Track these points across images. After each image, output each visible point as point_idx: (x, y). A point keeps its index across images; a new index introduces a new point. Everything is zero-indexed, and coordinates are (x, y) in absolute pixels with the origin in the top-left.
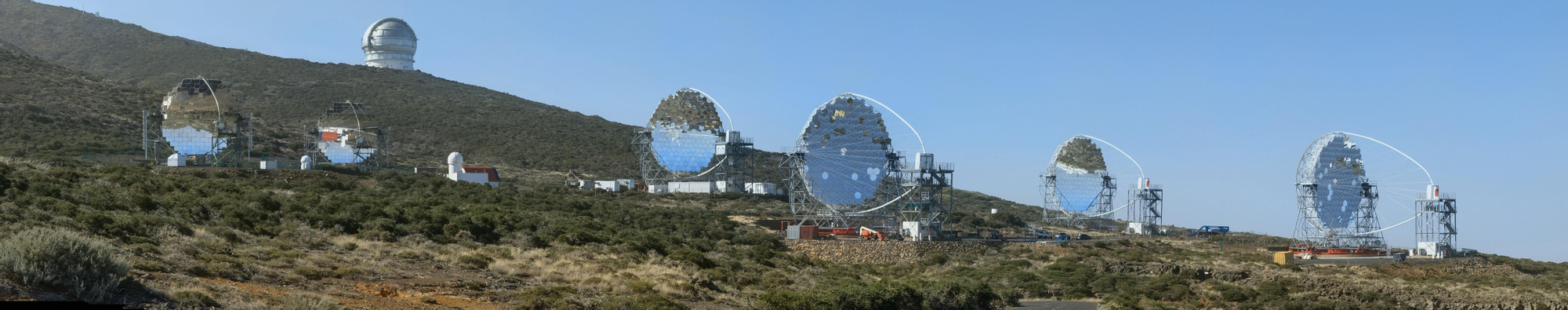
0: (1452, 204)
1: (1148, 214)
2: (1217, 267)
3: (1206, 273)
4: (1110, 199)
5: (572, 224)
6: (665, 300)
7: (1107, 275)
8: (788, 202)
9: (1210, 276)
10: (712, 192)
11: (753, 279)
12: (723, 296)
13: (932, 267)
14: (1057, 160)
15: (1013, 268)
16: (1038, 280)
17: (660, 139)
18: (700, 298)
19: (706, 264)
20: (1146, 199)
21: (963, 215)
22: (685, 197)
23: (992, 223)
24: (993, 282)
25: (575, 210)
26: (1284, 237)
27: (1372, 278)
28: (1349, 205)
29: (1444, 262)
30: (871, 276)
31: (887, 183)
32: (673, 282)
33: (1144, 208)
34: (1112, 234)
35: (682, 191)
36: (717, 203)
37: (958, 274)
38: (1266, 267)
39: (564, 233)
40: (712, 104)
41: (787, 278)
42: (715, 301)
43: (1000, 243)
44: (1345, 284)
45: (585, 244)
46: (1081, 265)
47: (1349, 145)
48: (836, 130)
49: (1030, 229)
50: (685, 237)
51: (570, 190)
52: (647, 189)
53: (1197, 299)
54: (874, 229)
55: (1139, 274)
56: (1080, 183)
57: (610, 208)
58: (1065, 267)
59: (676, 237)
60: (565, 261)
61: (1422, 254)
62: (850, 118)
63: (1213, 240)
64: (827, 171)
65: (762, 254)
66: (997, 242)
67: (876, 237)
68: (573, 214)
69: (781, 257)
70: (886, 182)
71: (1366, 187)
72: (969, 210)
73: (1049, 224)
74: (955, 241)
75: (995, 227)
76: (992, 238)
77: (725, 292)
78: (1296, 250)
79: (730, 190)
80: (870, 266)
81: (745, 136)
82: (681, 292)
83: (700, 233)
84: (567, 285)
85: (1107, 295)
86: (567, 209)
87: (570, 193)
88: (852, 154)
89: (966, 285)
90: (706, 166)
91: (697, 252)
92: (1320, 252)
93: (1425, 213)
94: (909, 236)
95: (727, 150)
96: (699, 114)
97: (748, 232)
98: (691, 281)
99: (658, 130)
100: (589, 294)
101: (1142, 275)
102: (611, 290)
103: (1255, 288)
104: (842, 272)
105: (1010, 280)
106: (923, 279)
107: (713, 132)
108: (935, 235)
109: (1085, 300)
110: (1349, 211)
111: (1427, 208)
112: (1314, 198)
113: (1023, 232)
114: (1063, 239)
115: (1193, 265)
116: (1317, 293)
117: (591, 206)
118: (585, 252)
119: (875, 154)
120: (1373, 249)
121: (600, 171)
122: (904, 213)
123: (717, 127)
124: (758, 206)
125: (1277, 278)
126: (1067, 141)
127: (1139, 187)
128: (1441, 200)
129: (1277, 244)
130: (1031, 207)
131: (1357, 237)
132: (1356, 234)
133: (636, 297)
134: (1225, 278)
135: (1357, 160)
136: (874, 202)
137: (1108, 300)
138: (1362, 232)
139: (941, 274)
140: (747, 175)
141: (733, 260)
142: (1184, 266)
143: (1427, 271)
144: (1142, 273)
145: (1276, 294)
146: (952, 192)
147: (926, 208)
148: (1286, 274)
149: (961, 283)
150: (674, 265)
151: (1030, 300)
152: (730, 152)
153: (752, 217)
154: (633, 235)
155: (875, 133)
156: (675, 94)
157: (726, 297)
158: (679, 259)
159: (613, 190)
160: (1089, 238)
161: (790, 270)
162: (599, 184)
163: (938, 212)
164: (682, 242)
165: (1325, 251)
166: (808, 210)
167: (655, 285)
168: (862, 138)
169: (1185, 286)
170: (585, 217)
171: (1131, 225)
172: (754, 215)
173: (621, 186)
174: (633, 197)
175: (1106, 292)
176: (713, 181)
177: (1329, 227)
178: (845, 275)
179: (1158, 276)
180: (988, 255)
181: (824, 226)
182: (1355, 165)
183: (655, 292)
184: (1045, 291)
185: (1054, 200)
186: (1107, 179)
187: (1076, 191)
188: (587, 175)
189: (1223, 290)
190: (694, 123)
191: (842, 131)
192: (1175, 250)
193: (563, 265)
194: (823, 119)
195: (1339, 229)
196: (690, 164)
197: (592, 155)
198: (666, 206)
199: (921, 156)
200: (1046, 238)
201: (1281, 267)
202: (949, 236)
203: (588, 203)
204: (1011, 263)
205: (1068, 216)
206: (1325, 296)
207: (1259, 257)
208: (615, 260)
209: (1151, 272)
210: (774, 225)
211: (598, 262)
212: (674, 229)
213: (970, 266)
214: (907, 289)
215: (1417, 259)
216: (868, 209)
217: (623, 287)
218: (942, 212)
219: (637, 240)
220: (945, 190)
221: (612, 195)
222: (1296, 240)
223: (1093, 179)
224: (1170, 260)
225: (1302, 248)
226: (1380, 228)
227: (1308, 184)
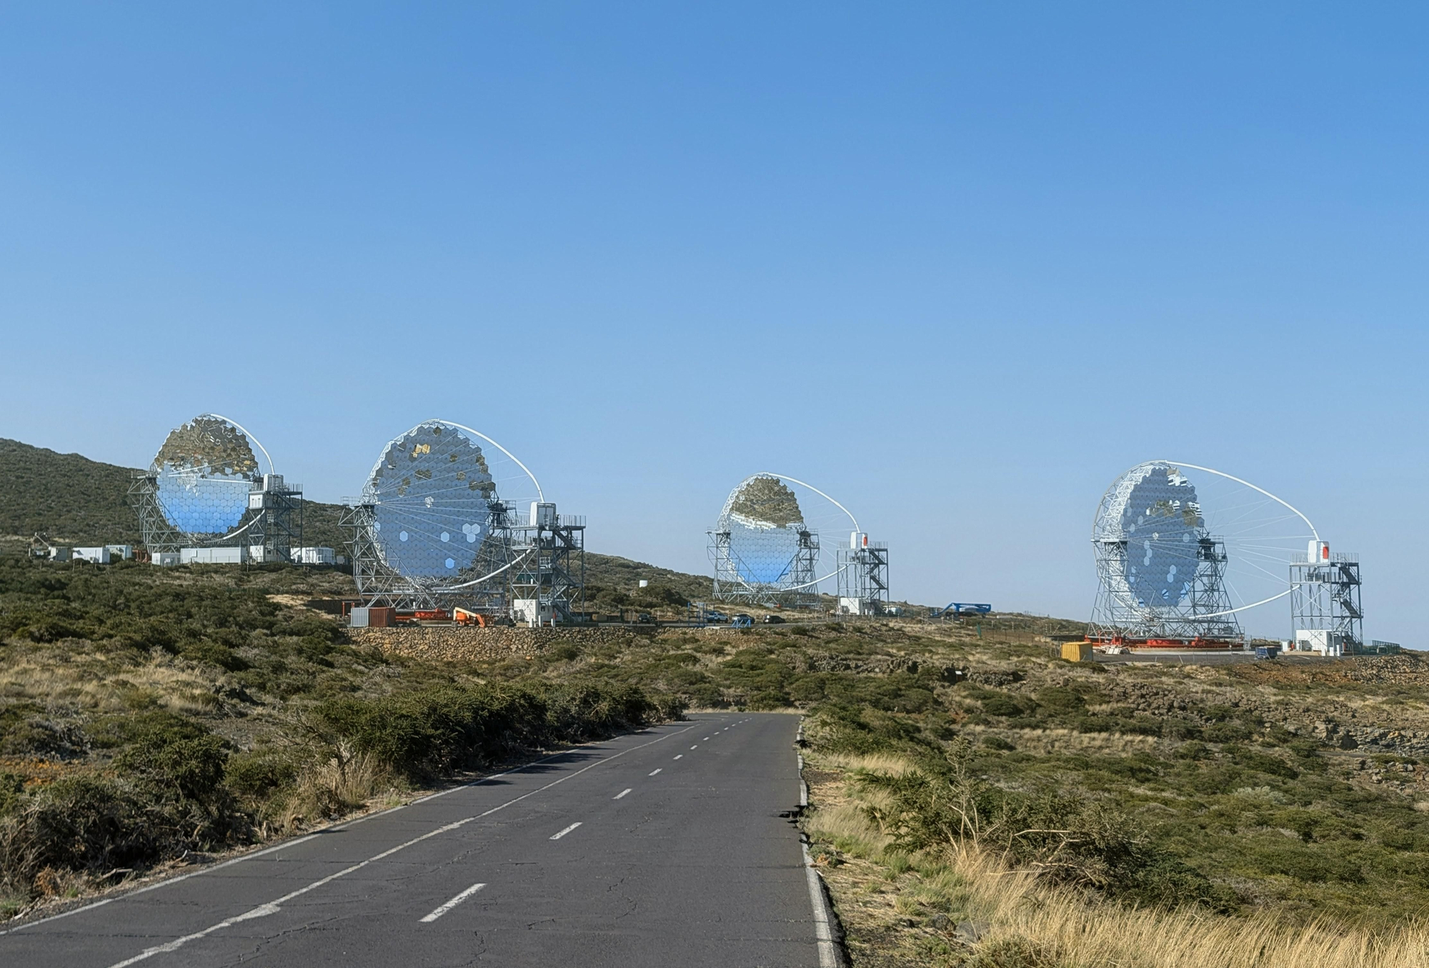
0: (1353, 570)
1: (868, 586)
2: (974, 664)
3: (958, 673)
4: (811, 563)
5: (38, 611)
6: (176, 718)
7: (812, 674)
8: (352, 575)
9: (964, 677)
10: (243, 561)
11: (303, 684)
12: (259, 710)
13: (557, 664)
14: (732, 509)
15: (673, 665)
16: (709, 682)
17: (170, 487)
18: (227, 715)
19: (236, 665)
20: (864, 564)
21: (599, 590)
22: (205, 570)
23: (640, 601)
24: (645, 685)
25: (43, 590)
26: (1076, 620)
27: (1221, 685)
28: (1179, 571)
29: (1342, 662)
30: (470, 677)
31: (491, 546)
32: (188, 691)
33: (861, 576)
34: (816, 615)
35: (201, 562)
36: (252, 578)
37: (595, 674)
38: (1050, 665)
39: (26, 625)
40: (243, 437)
41: (351, 682)
42: (248, 718)
43: (652, 629)
44: (1177, 693)
45: (57, 640)
46: (772, 661)
47: (1177, 481)
48: (418, 472)
49: (695, 609)
50: (205, 627)
51: (35, 562)
52: (150, 558)
53: (946, 712)
54: (474, 611)
55: (858, 673)
56: (765, 542)
57: (95, 587)
58: (748, 663)
59: (192, 627)
60: (28, 667)
61: (1303, 649)
62: (438, 455)
63: (968, 624)
64: (408, 530)
65: (316, 649)
66: (649, 627)
67: (477, 623)
68: (39, 596)
69: (342, 652)
70: (489, 544)
71: (1207, 544)
72: (607, 582)
73: (723, 602)
74: (588, 626)
75: (646, 607)
76: (642, 622)
77: (263, 704)
78: (1096, 640)
79: (268, 559)
80: (468, 663)
81: (290, 482)
82: (200, 706)
83: (226, 621)
84: (30, 701)
85: (813, 704)
86: (31, 589)
87: (36, 567)
88: (442, 505)
89: (609, 689)
90: (236, 525)
91: (222, 647)
92: (1134, 643)
93: (1306, 584)
94: (523, 620)
95: (265, 502)
96: (225, 451)
97: (296, 618)
98: (214, 689)
99: (167, 475)
100: (63, 712)
101: (864, 675)
102: (96, 705)
103: (1033, 696)
104: (429, 672)
105: (670, 682)
106: (544, 681)
107: (246, 476)
108: (561, 618)
109: (780, 711)
110: (1179, 582)
111: (1310, 577)
112: (1122, 561)
113: (686, 614)
114: (744, 623)
115: (938, 660)
116: (1132, 706)
117: (67, 585)
118: (57, 652)
119: (472, 505)
120: (1222, 640)
121: (81, 534)
122: (516, 588)
123: (250, 469)
124: (309, 580)
125: (1067, 682)
126: (746, 483)
127: (853, 546)
128: (1333, 565)
129: (1066, 631)
130: (696, 577)
131: (1194, 621)
132: (1192, 618)
133: (133, 715)
134: (987, 681)
135: (1190, 503)
136: (473, 572)
137: (815, 710)
138: (1202, 613)
139: (570, 674)
140: (293, 537)
141: (273, 658)
142: (924, 662)
143: (1314, 675)
144: (863, 671)
145: (1066, 706)
146: (582, 556)
147: (546, 580)
148: (1082, 675)
149: (600, 686)
150: (188, 667)
151: (697, 711)
152: (270, 504)
153: (300, 597)
154: (130, 625)
155: (473, 476)
156: (190, 423)
157: (264, 712)
158: (196, 658)
159: (101, 561)
160: (783, 621)
161: (356, 670)
162: (79, 552)
163: (564, 585)
164: (200, 635)
165: (1144, 642)
166: (380, 586)
167: (161, 697)
168: (454, 484)
169: (926, 692)
170: (57, 601)
171: (844, 602)
172: (303, 593)
173: (112, 555)
174: (129, 571)
175: (811, 700)
176: (245, 546)
177: (1147, 605)
178: (434, 676)
179: (886, 675)
180: (637, 646)
181: (403, 607)
182: (1188, 512)
183: (161, 707)
184: (720, 699)
185: (730, 567)
186: (805, 535)
187: (760, 553)
188: (61, 540)
189: (985, 698)
190: (218, 464)
191: (427, 474)
192: (909, 638)
193: (25, 671)
194: (400, 454)
195: (1165, 609)
196: (213, 522)
197: (69, 511)
198: (177, 582)
199: (538, 507)
200: (718, 621)
201: (1074, 666)
202: (580, 619)
203: (63, 580)
204: (669, 657)
205: (750, 589)
206: (1144, 710)
207: (1038, 650)
208: (102, 662)
209: (877, 670)
210: (332, 607)
211: (78, 666)
212: (190, 616)
213: (612, 663)
214: (524, 696)
215: (1296, 656)
216: (465, 581)
217: (114, 701)
218: (569, 585)
219: (135, 632)
220: (572, 554)
221: (99, 569)
222: (1095, 626)
223: (785, 536)
224: (902, 653)
225: (1106, 637)
226: (1231, 608)
227: (1111, 540)
